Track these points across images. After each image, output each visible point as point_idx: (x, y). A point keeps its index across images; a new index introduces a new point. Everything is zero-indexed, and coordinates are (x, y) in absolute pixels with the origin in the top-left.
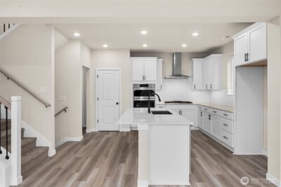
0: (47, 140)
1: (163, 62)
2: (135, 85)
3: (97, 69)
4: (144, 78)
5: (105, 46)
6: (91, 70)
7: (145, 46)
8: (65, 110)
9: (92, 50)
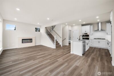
0: (61, 44)
2: (83, 34)
4: (86, 31)
5: (74, 25)
6: (72, 31)
7: (84, 23)
8: (65, 39)
9: (72, 26)
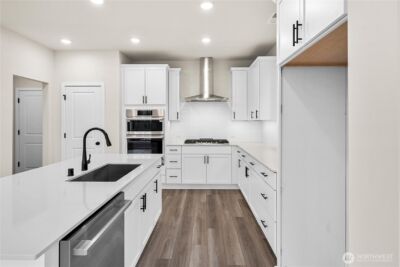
1: (181, 73)
3: (63, 84)
6: (50, 86)
